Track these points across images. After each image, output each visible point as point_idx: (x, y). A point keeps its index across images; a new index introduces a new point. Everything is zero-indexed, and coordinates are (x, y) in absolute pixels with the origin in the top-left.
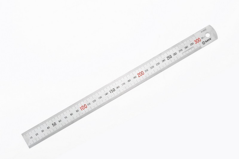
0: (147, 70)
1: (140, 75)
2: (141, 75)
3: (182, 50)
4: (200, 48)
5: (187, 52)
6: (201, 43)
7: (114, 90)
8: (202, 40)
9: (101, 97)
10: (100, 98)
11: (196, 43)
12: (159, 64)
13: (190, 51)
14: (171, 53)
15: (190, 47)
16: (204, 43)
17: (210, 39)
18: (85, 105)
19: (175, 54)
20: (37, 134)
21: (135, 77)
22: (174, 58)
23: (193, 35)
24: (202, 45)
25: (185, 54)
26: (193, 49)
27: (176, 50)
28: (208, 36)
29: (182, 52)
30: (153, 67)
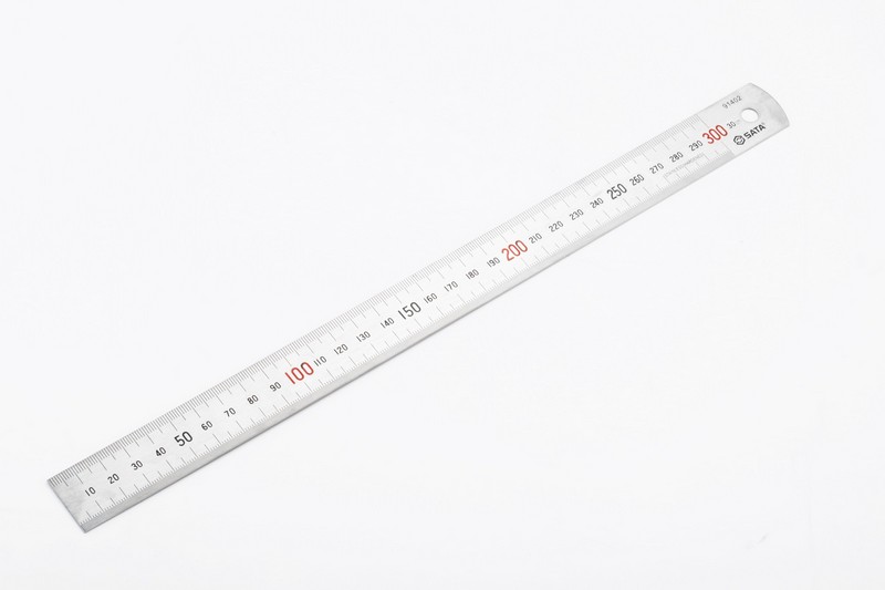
0: (538, 236)
1: (511, 255)
2: (517, 253)
3: (660, 166)
4: (729, 157)
5: (683, 172)
6: (728, 141)
7: (414, 308)
8: (732, 133)
9: (365, 336)
10: (361, 338)
11: (710, 140)
12: (579, 213)
13: (693, 167)
14: (622, 176)
15: (688, 154)
16: (739, 140)
17: (762, 127)
18: (305, 366)
19: (636, 180)
20: (114, 478)
21: (493, 262)
22: (634, 194)
23: (696, 118)
24: (735, 148)
25: (673, 178)
26: (702, 161)
27: (640, 166)
28: (751, 120)
29: (661, 172)
30: (559, 224)
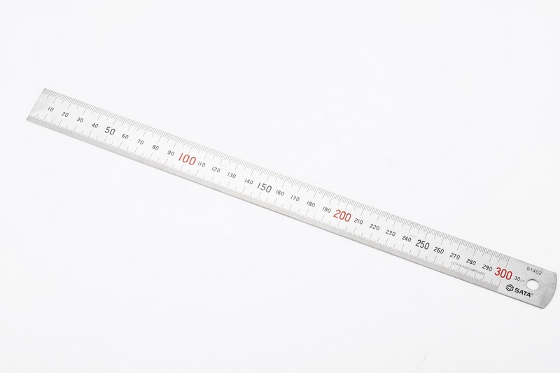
0: (361, 222)
1: (338, 216)
2: (342, 217)
3: (458, 257)
4: (493, 289)
5: (463, 271)
6: (505, 282)
7: (267, 188)
8: (512, 282)
9: (233, 176)
10: (230, 175)
11: (497, 273)
12: (393, 234)
13: (471, 274)
14: (435, 242)
15: (479, 267)
16: (510, 288)
17: (529, 295)
18: (193, 159)
19: (438, 250)
20: (66, 114)
21: (326, 209)
22: (429, 254)
23: (508, 258)
24: (502, 289)
25: (455, 268)
26: (479, 277)
27: (449, 248)
28: (532, 286)
29: (455, 260)
30: (378, 228)
